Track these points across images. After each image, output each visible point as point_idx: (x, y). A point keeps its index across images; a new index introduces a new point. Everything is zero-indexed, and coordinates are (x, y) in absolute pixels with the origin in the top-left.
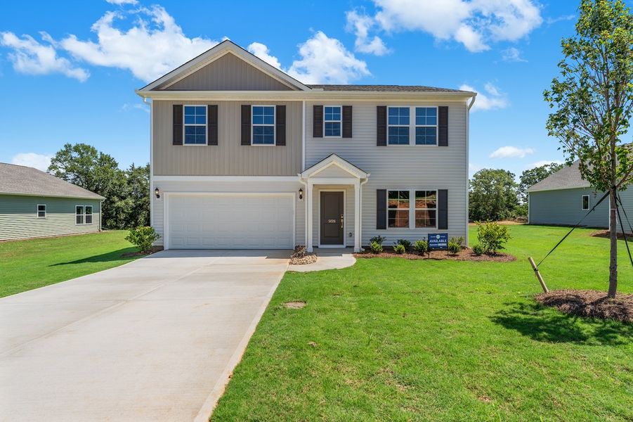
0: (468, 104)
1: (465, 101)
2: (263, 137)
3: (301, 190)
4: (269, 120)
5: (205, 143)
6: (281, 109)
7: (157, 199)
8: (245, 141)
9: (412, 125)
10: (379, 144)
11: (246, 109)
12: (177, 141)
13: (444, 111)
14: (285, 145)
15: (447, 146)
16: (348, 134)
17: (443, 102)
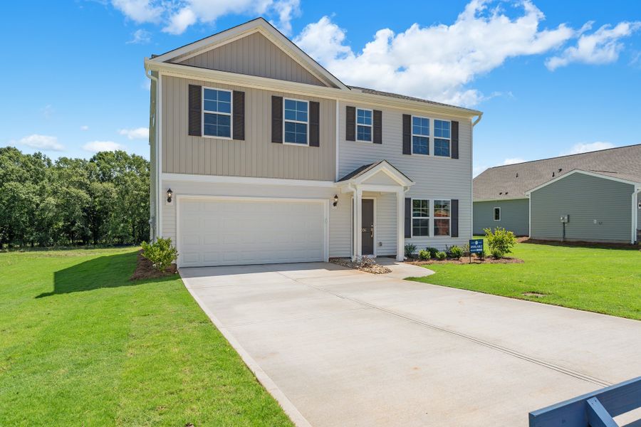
0: (473, 122)
1: (471, 118)
2: (296, 135)
3: (336, 197)
4: (303, 117)
5: (229, 136)
6: (315, 106)
7: (168, 203)
8: (276, 138)
9: (432, 137)
10: (404, 153)
11: (277, 101)
12: (194, 130)
13: (455, 125)
14: (318, 146)
15: (458, 158)
16: (378, 140)
17: (456, 117)
